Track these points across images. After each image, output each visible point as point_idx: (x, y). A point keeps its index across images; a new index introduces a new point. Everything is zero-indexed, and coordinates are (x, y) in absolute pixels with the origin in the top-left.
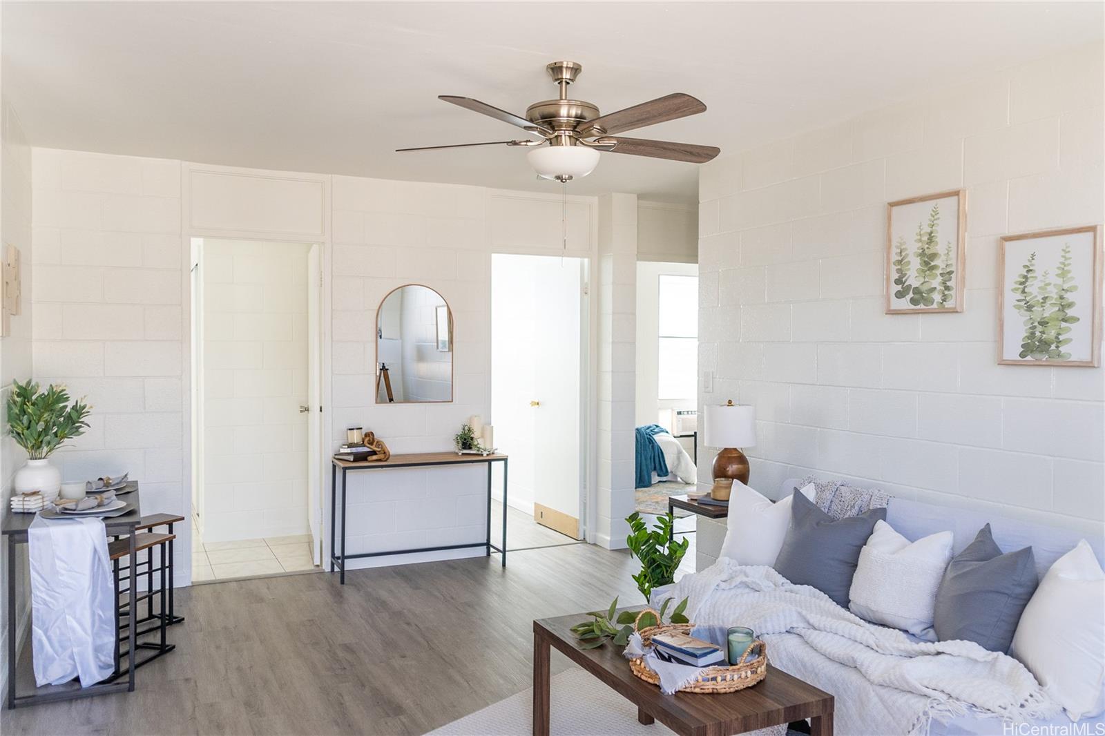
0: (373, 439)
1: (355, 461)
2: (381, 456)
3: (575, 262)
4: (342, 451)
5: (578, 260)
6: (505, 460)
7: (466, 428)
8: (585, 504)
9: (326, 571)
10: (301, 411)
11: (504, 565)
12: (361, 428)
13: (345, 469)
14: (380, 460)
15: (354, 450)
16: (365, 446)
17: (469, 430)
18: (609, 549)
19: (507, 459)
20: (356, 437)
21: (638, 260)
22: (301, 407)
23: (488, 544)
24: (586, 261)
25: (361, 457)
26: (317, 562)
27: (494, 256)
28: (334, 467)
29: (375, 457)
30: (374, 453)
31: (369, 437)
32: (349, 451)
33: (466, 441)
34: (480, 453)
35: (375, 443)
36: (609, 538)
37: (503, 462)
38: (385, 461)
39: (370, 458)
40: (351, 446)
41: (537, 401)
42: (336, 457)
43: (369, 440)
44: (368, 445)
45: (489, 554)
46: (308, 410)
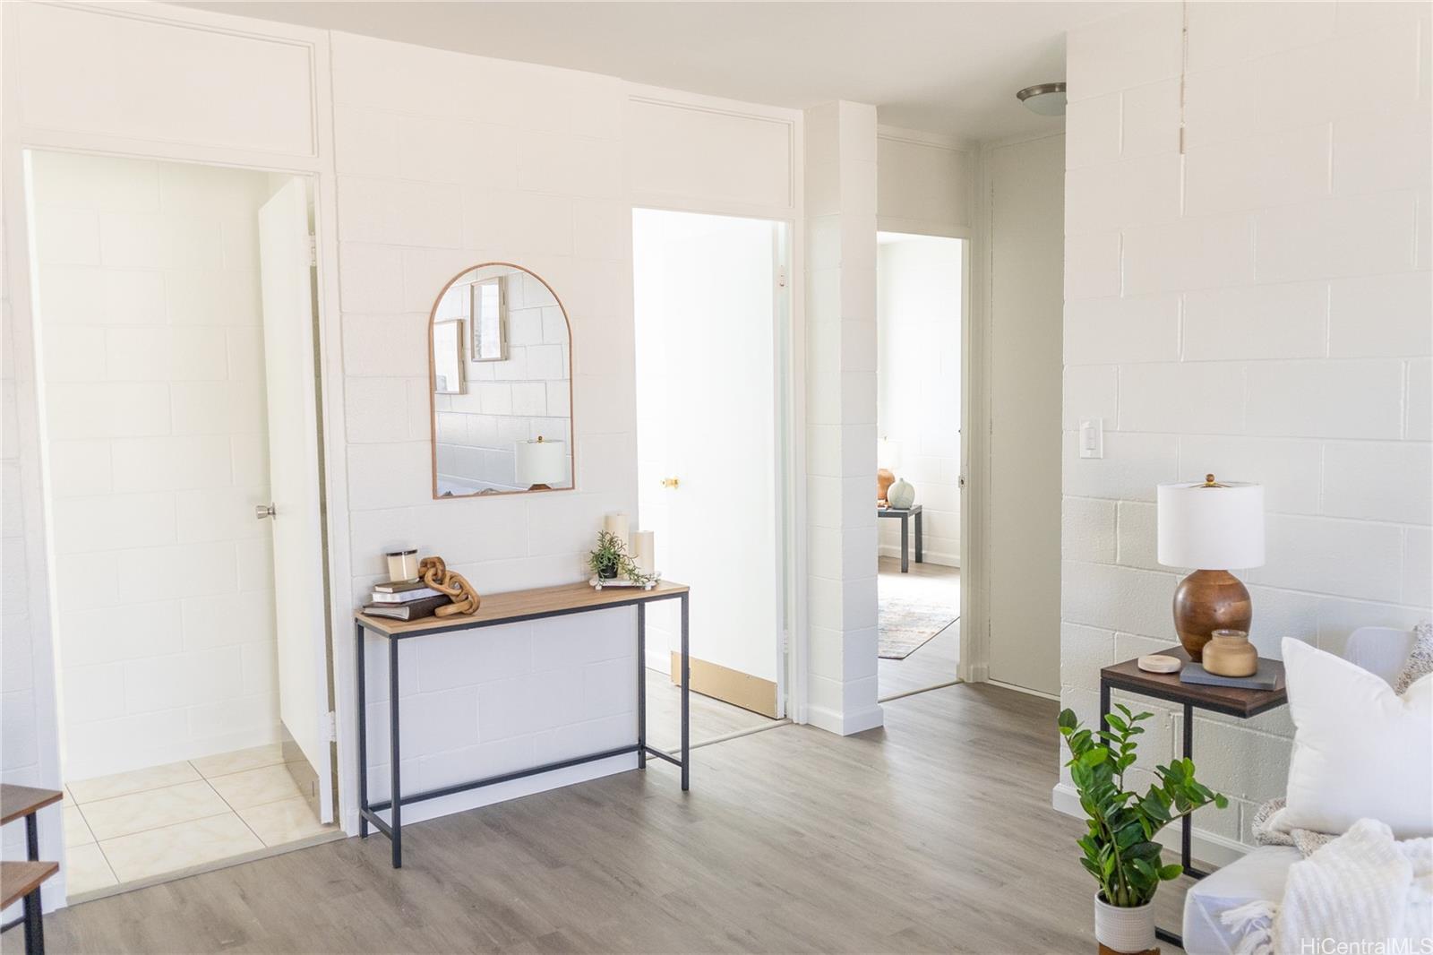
0: (444, 571)
1: (413, 617)
2: (463, 606)
3: (763, 227)
4: (377, 598)
5: (766, 225)
6: (684, 595)
7: (608, 537)
8: (786, 656)
9: (350, 834)
10: (260, 516)
11: (685, 787)
12: (414, 552)
13: (395, 638)
14: (460, 614)
15: (407, 596)
16: (427, 587)
17: (611, 541)
18: (842, 735)
19: (687, 593)
20: (405, 569)
21: (878, 230)
22: (259, 507)
23: (641, 747)
24: (782, 226)
25: (424, 610)
26: (327, 815)
27: (636, 211)
28: (360, 630)
29: (451, 609)
30: (446, 600)
31: (432, 568)
32: (398, 598)
33: (608, 565)
34: (641, 584)
35: (447, 580)
36: (841, 716)
37: (679, 600)
38: (471, 614)
39: (441, 611)
40: (399, 587)
41: (673, 477)
42: (368, 611)
43: (436, 574)
44: (436, 585)
45: (642, 765)
46: (274, 513)
